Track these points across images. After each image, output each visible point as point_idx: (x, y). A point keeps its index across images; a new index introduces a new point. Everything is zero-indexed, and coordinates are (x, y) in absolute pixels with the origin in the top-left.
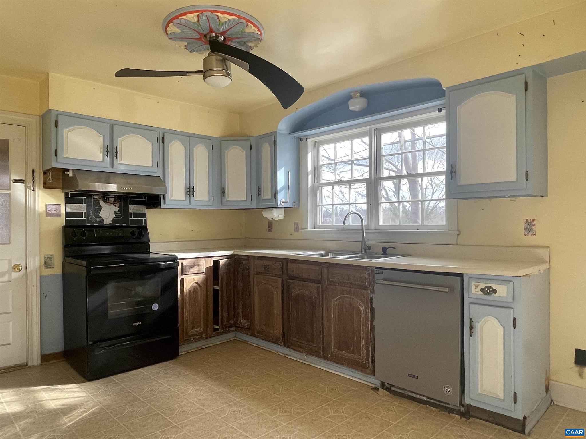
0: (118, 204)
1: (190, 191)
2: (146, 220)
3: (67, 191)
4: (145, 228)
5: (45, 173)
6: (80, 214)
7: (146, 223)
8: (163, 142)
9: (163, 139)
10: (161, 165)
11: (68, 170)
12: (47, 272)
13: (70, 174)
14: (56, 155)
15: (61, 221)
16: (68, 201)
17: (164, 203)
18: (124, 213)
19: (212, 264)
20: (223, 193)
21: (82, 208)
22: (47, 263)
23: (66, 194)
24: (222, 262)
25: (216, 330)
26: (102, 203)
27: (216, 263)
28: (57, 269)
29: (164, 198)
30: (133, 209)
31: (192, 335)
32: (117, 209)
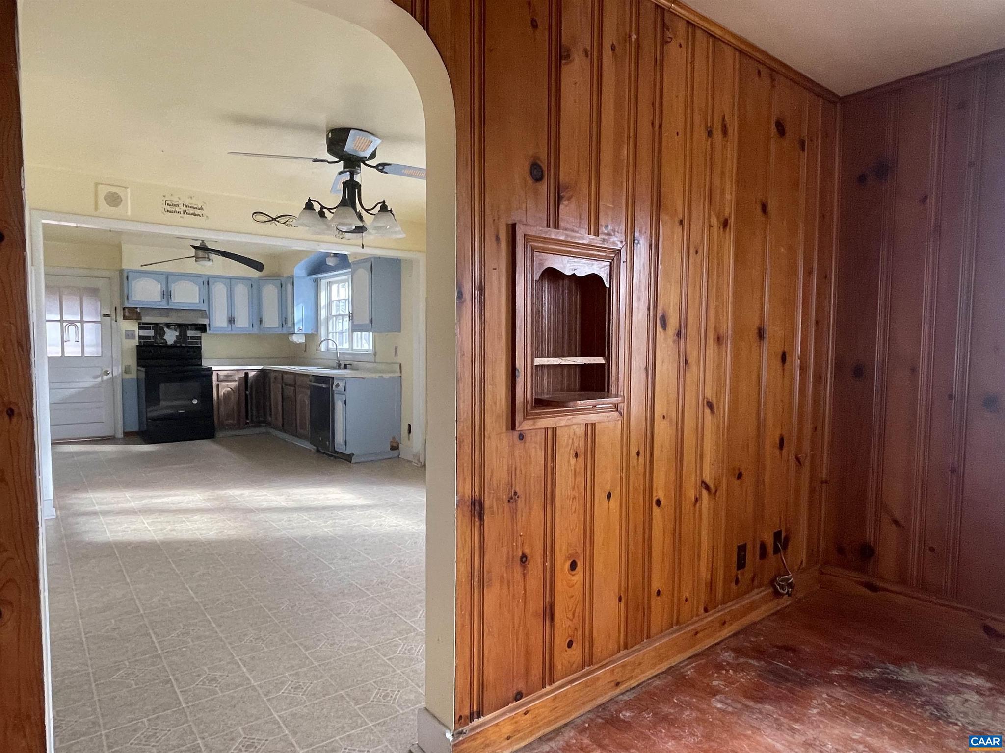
0: (178, 330)
1: (231, 321)
2: (201, 342)
3: (139, 321)
4: (200, 348)
5: (124, 309)
6: (149, 337)
7: (201, 344)
8: (208, 284)
9: (208, 282)
10: (206, 302)
11: (137, 308)
12: (127, 376)
13: (139, 310)
14: (128, 299)
15: (136, 342)
16: (140, 328)
17: (210, 330)
18: (183, 336)
19: (244, 375)
20: (261, 321)
21: (150, 333)
22: (127, 370)
23: (139, 323)
24: (251, 374)
25: (247, 423)
26: (166, 329)
27: (247, 374)
28: (134, 375)
29: (209, 326)
30: (190, 333)
31: (227, 425)
32: (177, 334)
